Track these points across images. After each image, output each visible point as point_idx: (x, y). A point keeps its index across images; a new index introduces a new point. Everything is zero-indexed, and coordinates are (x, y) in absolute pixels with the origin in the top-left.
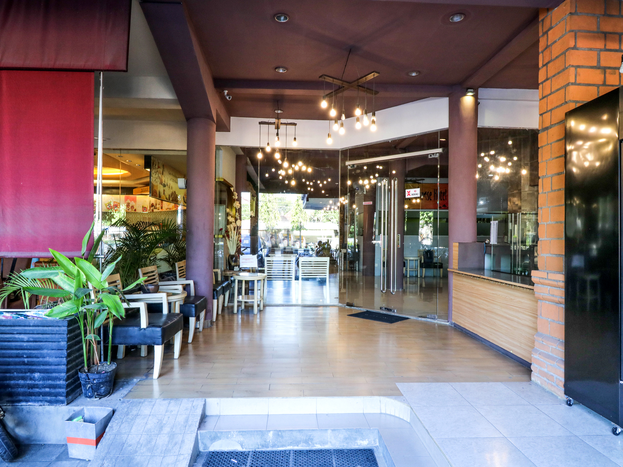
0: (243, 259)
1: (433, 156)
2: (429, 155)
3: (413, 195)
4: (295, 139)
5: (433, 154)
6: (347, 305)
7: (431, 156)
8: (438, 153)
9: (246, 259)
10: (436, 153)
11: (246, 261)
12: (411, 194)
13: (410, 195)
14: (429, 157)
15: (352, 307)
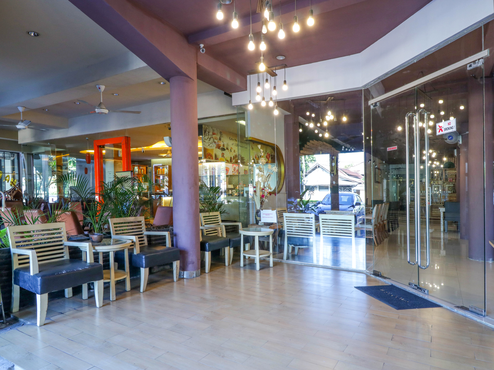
0: (263, 214)
1: (474, 66)
2: (468, 66)
3: (446, 129)
4: (285, 82)
5: (474, 62)
6: (373, 274)
7: (470, 66)
8: (482, 58)
9: (266, 214)
10: (479, 59)
11: (266, 216)
12: (443, 129)
13: (442, 131)
14: (469, 68)
15: (378, 278)
